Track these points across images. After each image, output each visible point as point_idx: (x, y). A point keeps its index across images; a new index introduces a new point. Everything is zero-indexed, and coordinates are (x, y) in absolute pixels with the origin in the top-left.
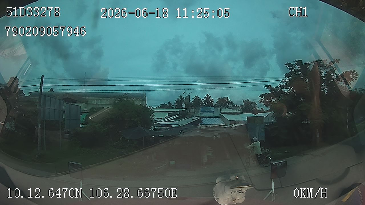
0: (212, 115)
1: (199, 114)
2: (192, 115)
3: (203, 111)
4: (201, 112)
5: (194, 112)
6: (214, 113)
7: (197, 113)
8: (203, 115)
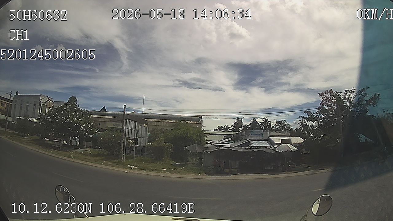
0: (261, 138)
1: (250, 137)
2: (243, 137)
3: (253, 134)
4: (251, 135)
5: (245, 135)
6: (263, 136)
7: (247, 136)
8: (253, 138)
